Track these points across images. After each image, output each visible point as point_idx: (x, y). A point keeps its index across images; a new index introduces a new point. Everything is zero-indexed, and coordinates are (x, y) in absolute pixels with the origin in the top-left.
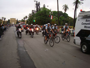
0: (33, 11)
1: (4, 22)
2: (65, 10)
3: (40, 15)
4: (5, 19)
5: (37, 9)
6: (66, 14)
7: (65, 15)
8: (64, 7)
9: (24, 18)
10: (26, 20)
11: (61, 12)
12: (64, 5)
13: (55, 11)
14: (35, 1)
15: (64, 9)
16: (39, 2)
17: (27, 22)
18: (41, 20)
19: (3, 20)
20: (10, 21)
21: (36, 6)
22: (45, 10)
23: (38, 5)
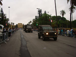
0: (36, 16)
1: (13, 26)
2: (63, 15)
3: (42, 20)
4: (14, 24)
5: (39, 14)
6: (64, 18)
9: (29, 23)
13: (55, 16)
14: (38, 9)
16: (41, 9)
19: (12, 25)
20: (18, 26)
21: (38, 12)
22: (46, 16)
23: (40, 11)
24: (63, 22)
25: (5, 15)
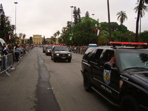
0: (69, 22)
1: (23, 41)
2: (122, 21)
3: (81, 29)
4: (24, 36)
5: (76, 19)
6: (124, 26)
7: (123, 29)
8: (119, 15)
9: (55, 35)
10: (57, 37)
11: (115, 24)
12: (120, 12)
13: (105, 23)
14: (72, 7)
15: (119, 19)
16: (79, 9)
17: (60, 40)
18: (82, 38)
19: (22, 38)
20: (33, 40)
21: (73, 14)
22: (88, 22)
23: (77, 13)
24: (122, 35)
25: (7, 17)
